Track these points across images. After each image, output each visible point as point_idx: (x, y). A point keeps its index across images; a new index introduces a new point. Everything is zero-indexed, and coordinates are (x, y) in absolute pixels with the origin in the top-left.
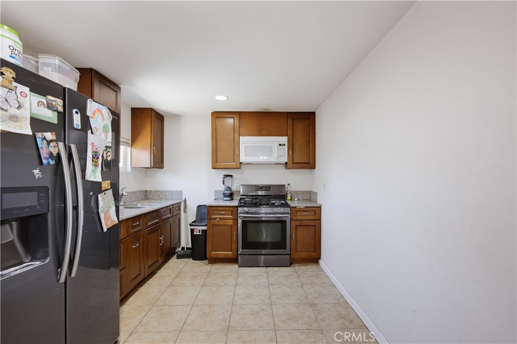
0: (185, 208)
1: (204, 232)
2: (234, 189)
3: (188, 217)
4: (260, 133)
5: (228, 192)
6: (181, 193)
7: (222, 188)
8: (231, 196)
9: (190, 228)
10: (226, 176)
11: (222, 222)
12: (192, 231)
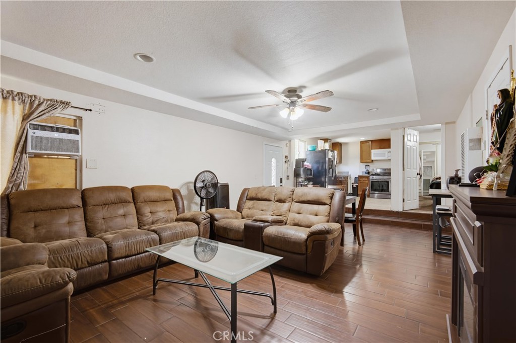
0: (350, 178)
1: (357, 186)
2: (370, 171)
3: (351, 182)
4: (380, 148)
5: (367, 172)
6: (348, 172)
7: (365, 170)
8: (369, 173)
9: (352, 184)
10: (366, 165)
11: (364, 182)
12: (353, 185)
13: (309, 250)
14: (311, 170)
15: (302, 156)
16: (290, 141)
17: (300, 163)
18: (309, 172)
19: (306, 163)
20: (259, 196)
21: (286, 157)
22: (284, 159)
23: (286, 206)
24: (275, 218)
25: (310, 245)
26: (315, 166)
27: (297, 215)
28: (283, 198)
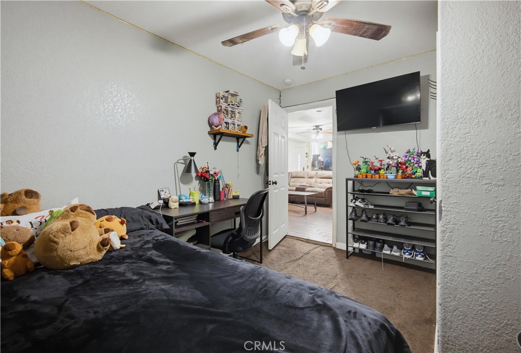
13: (326, 195)
14: (323, 162)
15: (317, 153)
16: (309, 143)
17: (316, 157)
18: (322, 163)
19: (319, 158)
20: (298, 176)
21: (307, 154)
22: (306, 155)
23: (314, 180)
24: (310, 185)
25: (327, 193)
26: (326, 159)
27: (320, 184)
28: (311, 176)
